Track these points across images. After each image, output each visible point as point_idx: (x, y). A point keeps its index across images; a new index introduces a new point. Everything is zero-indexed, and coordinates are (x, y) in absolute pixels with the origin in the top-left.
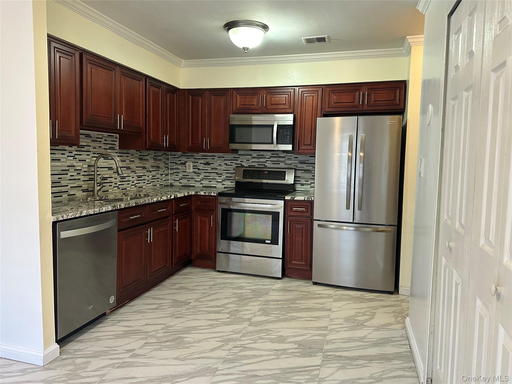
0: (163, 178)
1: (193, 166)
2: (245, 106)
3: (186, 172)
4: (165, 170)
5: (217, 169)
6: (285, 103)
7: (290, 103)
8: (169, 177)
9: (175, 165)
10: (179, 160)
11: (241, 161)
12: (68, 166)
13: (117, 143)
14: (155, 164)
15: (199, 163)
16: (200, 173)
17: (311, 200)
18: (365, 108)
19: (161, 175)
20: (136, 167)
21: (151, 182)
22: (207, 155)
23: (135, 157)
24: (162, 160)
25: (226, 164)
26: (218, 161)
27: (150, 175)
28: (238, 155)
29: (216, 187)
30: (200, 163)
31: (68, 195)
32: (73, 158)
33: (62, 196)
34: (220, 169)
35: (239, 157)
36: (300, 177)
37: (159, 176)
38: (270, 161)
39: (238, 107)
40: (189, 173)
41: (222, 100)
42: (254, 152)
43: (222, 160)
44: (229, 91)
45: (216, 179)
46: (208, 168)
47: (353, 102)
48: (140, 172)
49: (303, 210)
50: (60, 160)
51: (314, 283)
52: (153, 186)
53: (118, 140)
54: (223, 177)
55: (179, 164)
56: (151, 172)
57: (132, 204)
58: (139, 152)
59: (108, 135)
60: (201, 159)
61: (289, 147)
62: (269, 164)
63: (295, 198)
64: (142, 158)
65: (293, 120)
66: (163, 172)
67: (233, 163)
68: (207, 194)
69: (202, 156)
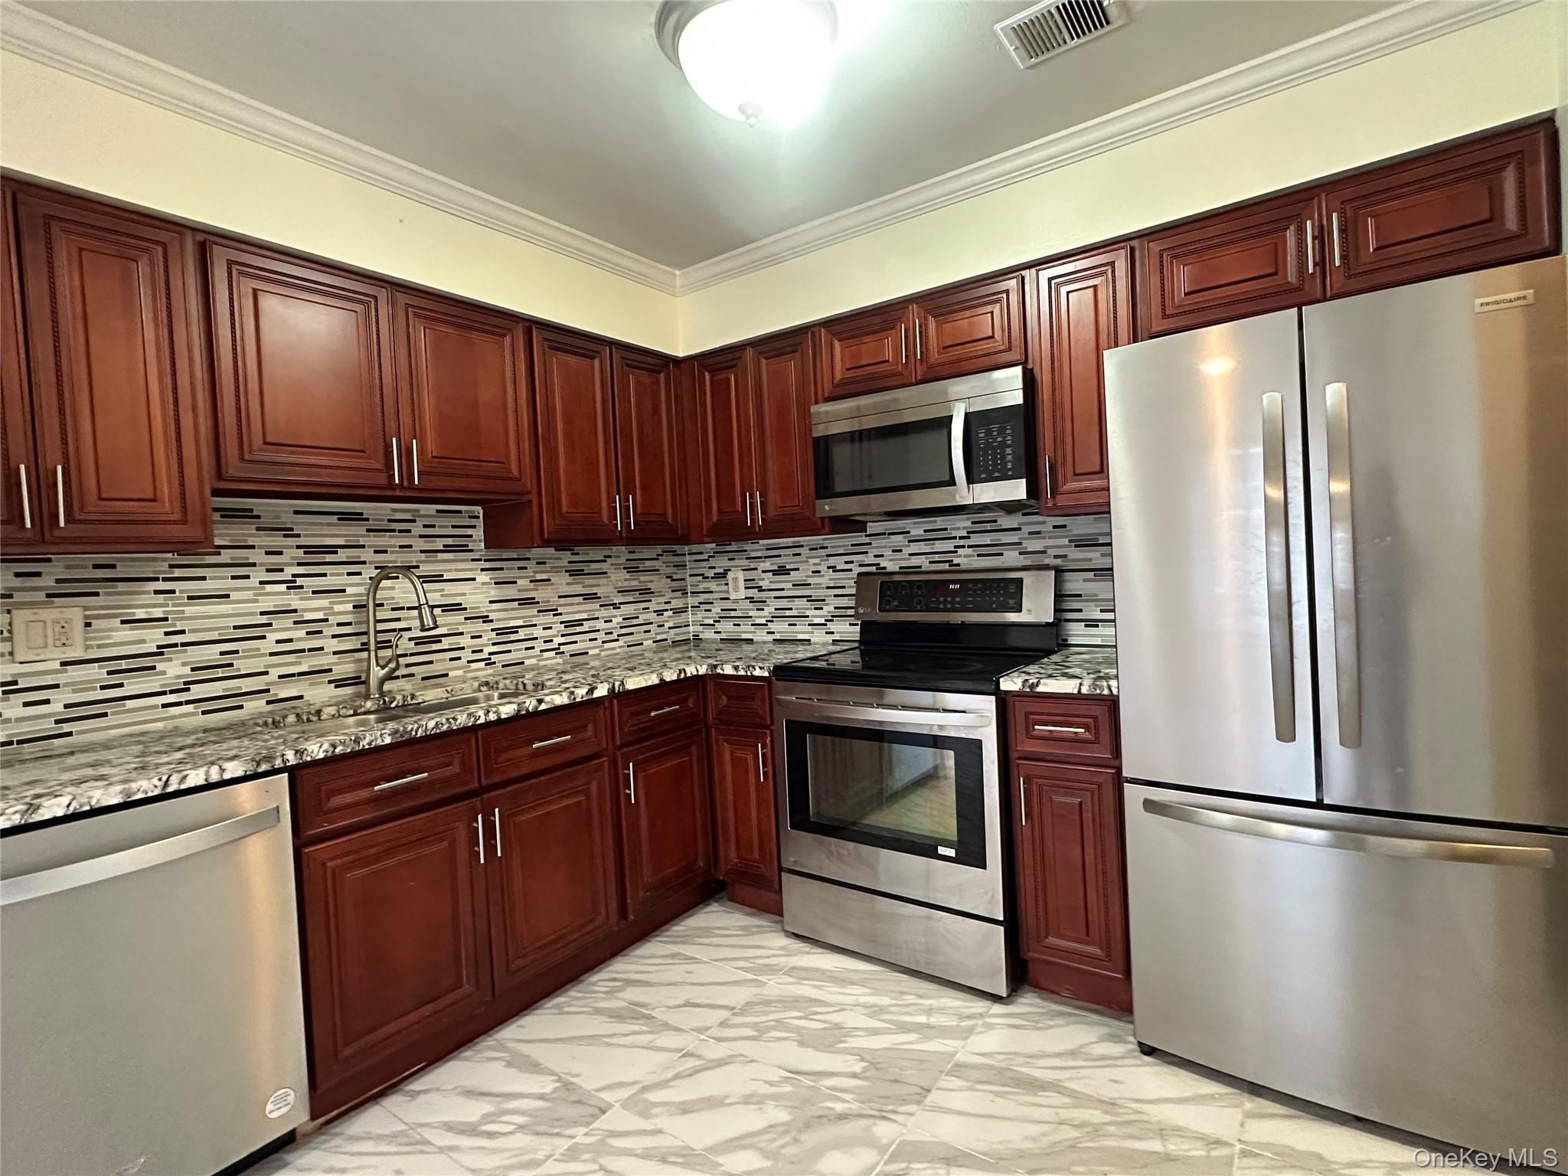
0: (667, 621)
1: (745, 580)
2: (860, 372)
3: (728, 599)
4: (671, 598)
5: (810, 584)
6: (990, 334)
7: (1009, 329)
8: (690, 617)
9: (700, 582)
10: (710, 568)
11: (875, 556)
12: (262, 613)
13: (479, 533)
14: (635, 583)
15: (760, 570)
16: (765, 602)
17: (1106, 692)
18: (1336, 286)
19: (660, 613)
20: (560, 597)
21: (618, 636)
22: (779, 544)
23: (553, 567)
24: (658, 570)
25: (834, 569)
26: (810, 560)
27: (616, 616)
28: (866, 536)
29: (810, 640)
30: (764, 572)
31: (268, 703)
32: (288, 588)
33: (241, 707)
34: (818, 586)
35: (870, 544)
36: (1080, 596)
37: (652, 617)
38: (969, 547)
39: (838, 376)
40: (736, 601)
41: (792, 366)
42: (915, 523)
43: (822, 556)
44: (807, 333)
45: (808, 617)
46: (785, 583)
47: (1275, 274)
48: (577, 611)
49: (1076, 733)
50: (228, 596)
51: (1146, 1049)
52: (628, 646)
53: (480, 523)
54: (828, 609)
55: (712, 578)
56: (619, 608)
57: (376, 739)
58: (569, 552)
59: (438, 511)
60: (766, 557)
61: (1017, 490)
62: (965, 556)
63: (1038, 684)
64: (583, 570)
65: (1021, 386)
66: (666, 603)
67: (852, 562)
68: (742, 673)
69: (767, 549)
